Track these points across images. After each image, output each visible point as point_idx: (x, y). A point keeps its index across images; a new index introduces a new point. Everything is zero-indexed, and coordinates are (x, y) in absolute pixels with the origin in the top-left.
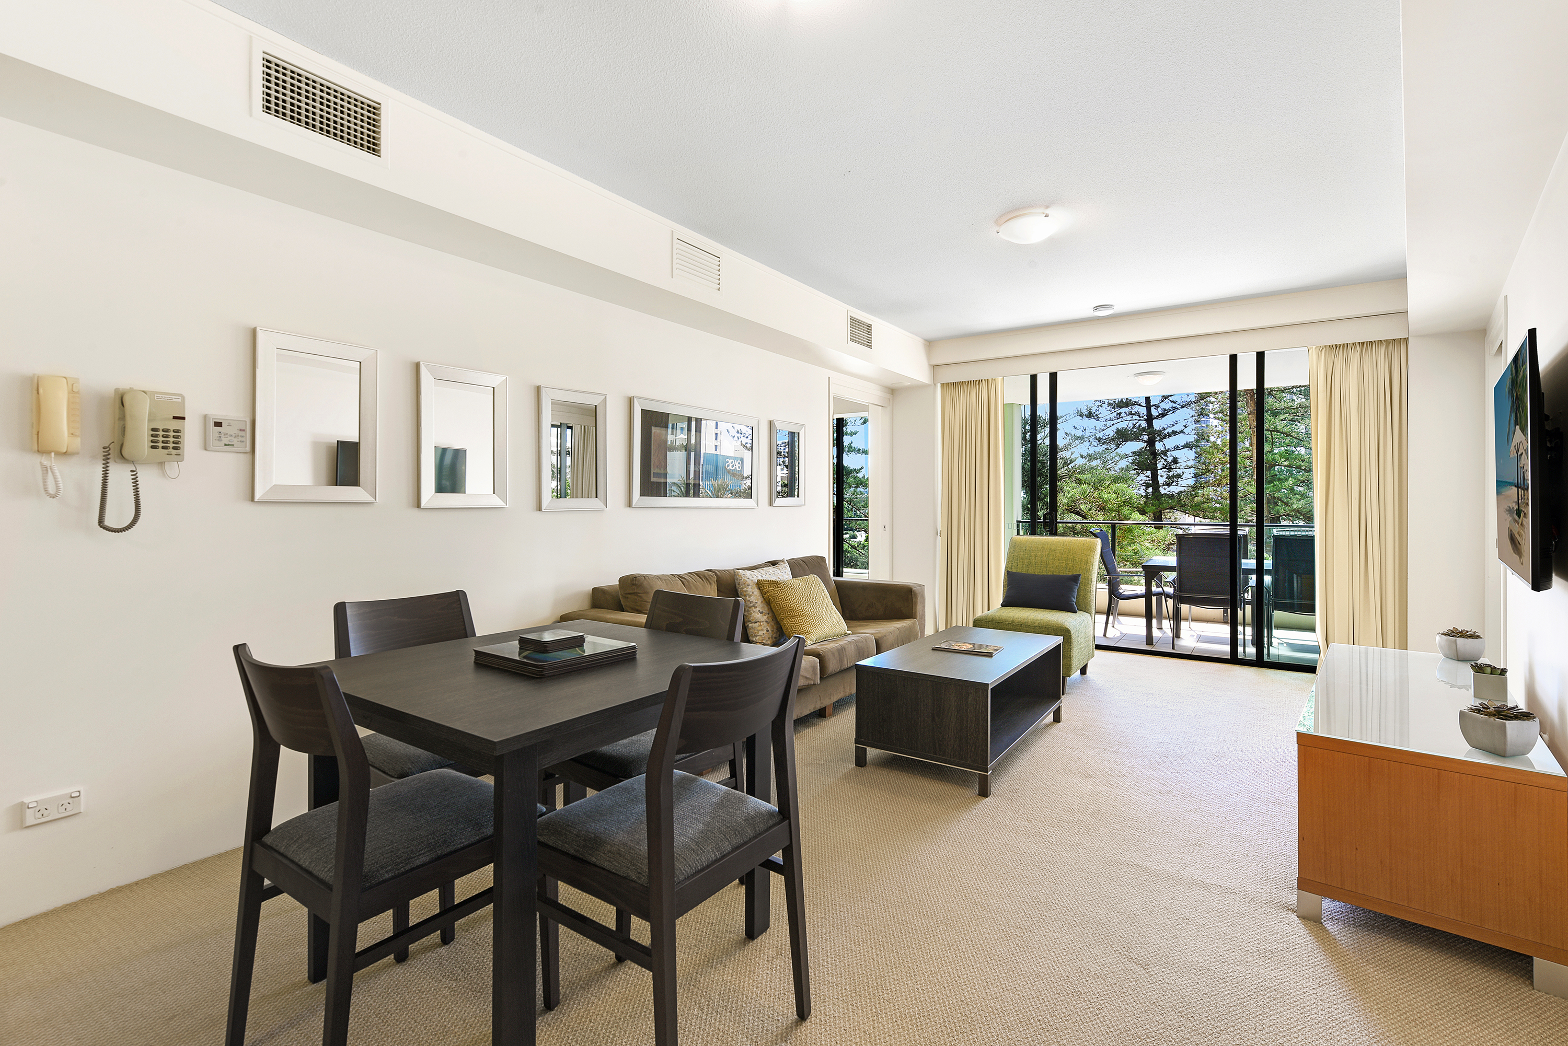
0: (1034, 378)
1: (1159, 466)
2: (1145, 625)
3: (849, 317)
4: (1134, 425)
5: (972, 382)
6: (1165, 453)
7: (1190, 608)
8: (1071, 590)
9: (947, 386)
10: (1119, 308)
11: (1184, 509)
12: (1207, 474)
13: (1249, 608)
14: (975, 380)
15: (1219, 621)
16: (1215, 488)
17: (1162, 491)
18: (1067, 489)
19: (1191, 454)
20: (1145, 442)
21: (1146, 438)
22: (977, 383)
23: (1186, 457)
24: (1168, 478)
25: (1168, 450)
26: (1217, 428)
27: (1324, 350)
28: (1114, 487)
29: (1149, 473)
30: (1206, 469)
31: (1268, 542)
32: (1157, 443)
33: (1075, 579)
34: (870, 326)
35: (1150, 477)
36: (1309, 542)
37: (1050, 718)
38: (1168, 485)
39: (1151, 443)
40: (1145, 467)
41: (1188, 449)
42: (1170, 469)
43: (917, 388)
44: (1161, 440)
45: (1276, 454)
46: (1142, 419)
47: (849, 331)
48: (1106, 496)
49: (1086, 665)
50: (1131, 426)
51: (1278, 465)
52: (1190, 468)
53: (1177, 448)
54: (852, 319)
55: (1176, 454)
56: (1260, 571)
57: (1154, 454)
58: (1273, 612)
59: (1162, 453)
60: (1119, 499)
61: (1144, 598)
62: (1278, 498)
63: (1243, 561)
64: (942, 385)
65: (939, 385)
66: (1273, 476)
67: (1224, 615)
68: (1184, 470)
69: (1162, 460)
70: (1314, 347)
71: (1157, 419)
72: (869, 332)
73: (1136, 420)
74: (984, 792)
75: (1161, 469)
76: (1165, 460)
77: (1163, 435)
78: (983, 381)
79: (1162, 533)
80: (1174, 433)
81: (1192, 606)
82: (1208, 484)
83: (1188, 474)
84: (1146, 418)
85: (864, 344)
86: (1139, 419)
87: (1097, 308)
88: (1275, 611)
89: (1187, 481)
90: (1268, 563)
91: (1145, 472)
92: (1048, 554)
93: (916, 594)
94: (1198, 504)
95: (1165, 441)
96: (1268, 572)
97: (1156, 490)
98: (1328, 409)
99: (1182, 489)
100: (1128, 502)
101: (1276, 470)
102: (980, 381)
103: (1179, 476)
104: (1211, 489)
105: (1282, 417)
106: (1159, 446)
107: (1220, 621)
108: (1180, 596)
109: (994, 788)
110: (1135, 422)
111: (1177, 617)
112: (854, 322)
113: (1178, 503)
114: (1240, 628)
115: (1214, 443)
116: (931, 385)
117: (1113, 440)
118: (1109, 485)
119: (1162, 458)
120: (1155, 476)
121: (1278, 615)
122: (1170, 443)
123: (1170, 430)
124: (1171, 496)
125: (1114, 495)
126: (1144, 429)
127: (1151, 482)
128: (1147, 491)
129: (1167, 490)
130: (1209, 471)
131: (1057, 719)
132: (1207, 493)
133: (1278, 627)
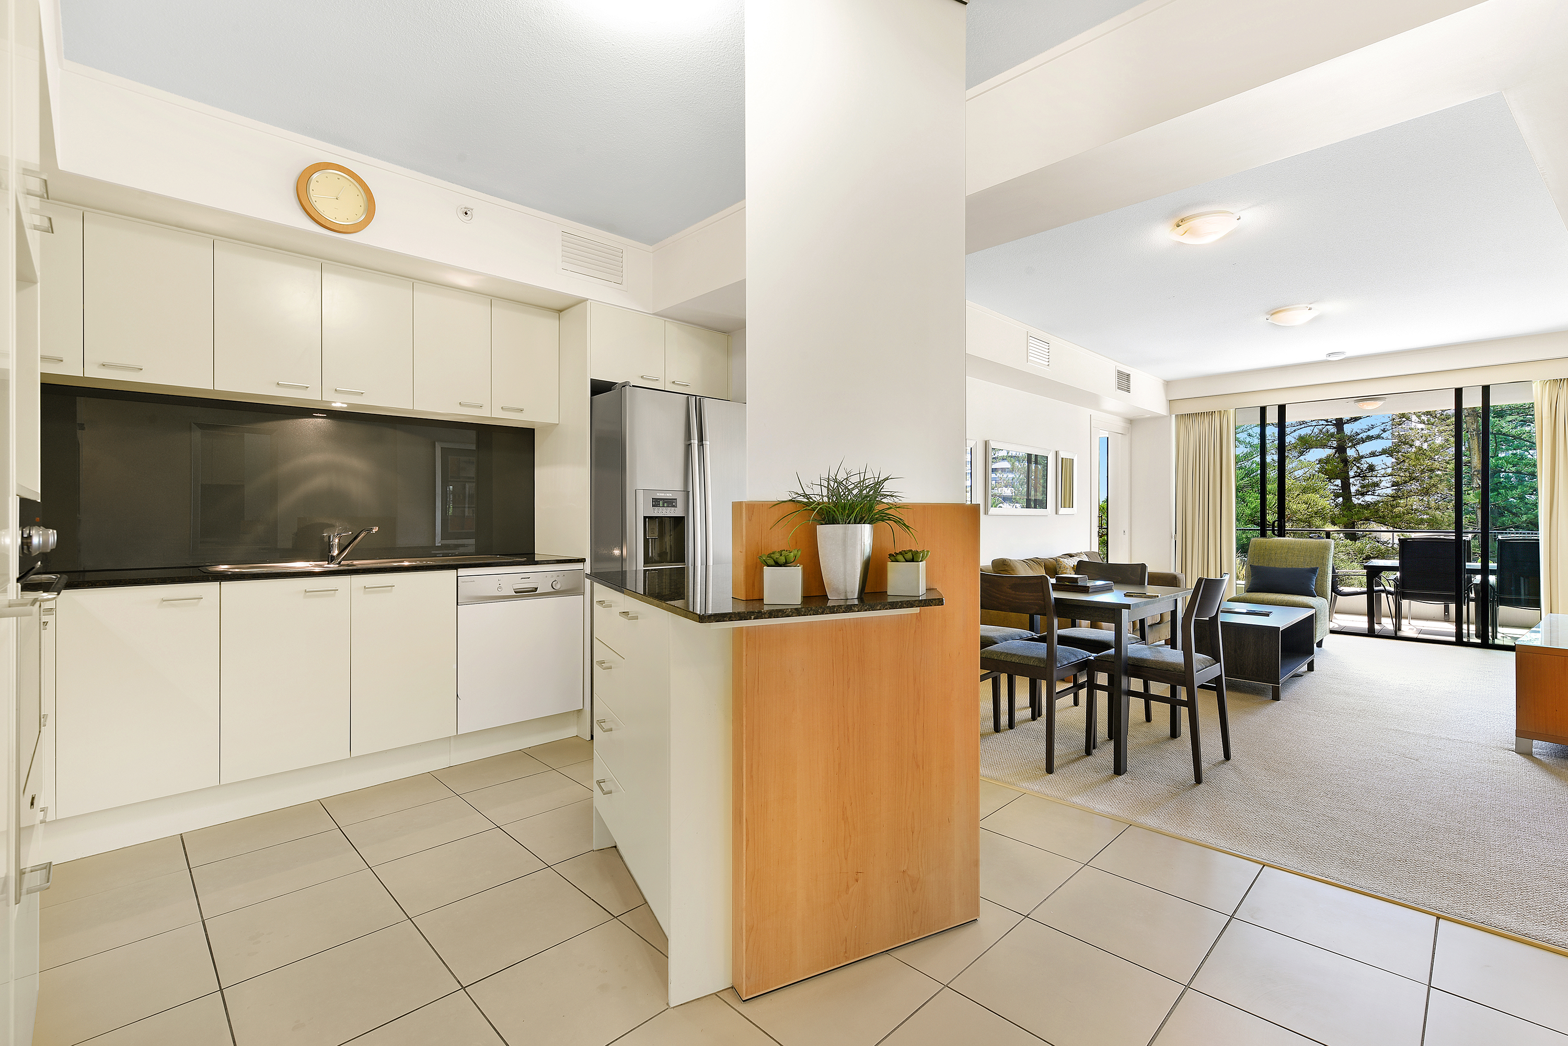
0: (1263, 410)
1: (1352, 474)
2: (1367, 621)
3: (1117, 371)
4: (1321, 431)
5: (1206, 413)
6: (1359, 458)
7: (1410, 603)
8: (1310, 579)
9: (1181, 417)
10: (1348, 354)
11: (1382, 520)
12: (1411, 482)
13: (1472, 604)
14: (1208, 411)
15: (1439, 619)
16: (1421, 498)
17: (1355, 501)
18: (1250, 499)
19: (1390, 461)
20: (1335, 448)
21: (1335, 444)
22: (1210, 414)
23: (1383, 463)
24: (1363, 487)
25: (1362, 457)
26: (1423, 432)
27: (1548, 383)
28: (1305, 497)
29: (1338, 482)
30: (1410, 476)
31: (1493, 547)
32: (1348, 450)
33: (1314, 571)
34: (1128, 375)
35: (1340, 486)
36: (1534, 546)
37: (1305, 668)
38: (1363, 494)
39: (1341, 449)
40: (1334, 476)
41: (1387, 455)
42: (1364, 478)
43: (1156, 418)
44: (1354, 446)
45: (1500, 459)
46: (1330, 423)
47: (1117, 382)
48: (1295, 507)
49: (1322, 640)
50: (1316, 430)
51: (1505, 471)
52: (1389, 476)
53: (1373, 454)
54: (1119, 372)
55: (1371, 460)
56: (1485, 571)
57: (1345, 461)
58: (1498, 606)
59: (1354, 461)
60: (1310, 510)
61: (1366, 595)
62: (1504, 508)
63: (1467, 564)
64: (1177, 416)
65: (1174, 416)
66: (1496, 484)
67: (1445, 614)
68: (1382, 479)
69: (1355, 468)
70: (1538, 381)
71: (1348, 423)
72: (1128, 380)
73: (1323, 425)
74: (1276, 697)
75: (1353, 477)
76: (1358, 467)
77: (1356, 441)
78: (1216, 413)
79: (1358, 543)
80: (1370, 438)
81: (1412, 601)
82: (1409, 494)
83: (1386, 482)
84: (1335, 422)
85: (1125, 390)
86: (1326, 424)
87: (1329, 355)
88: (1500, 606)
89: (1386, 489)
90: (1493, 565)
91: (1332, 481)
92: (1287, 552)
93: (1179, 580)
94: (1398, 516)
95: (1358, 447)
96: (1493, 572)
97: (1348, 500)
98: (1552, 432)
99: (1379, 498)
100: (1320, 514)
101: (1501, 476)
102: (1213, 413)
103: (1377, 485)
104: (1416, 498)
105: (1509, 418)
106: (1351, 453)
107: (1441, 619)
108: (1402, 592)
109: (1282, 696)
110: (1320, 427)
111: (1398, 615)
112: (1120, 374)
113: (1375, 513)
114: (1465, 626)
115: (1420, 448)
116: (1167, 416)
117: (1295, 447)
118: (1298, 495)
119: (1355, 465)
120: (1346, 486)
121: (1504, 611)
122: (1364, 449)
123: (1364, 435)
124: (1368, 506)
125: (1305, 506)
126: (1332, 435)
127: (1341, 491)
128: (1337, 501)
129: (1361, 500)
130: (1414, 479)
131: (1311, 668)
132: (1410, 503)
133: (1503, 626)
